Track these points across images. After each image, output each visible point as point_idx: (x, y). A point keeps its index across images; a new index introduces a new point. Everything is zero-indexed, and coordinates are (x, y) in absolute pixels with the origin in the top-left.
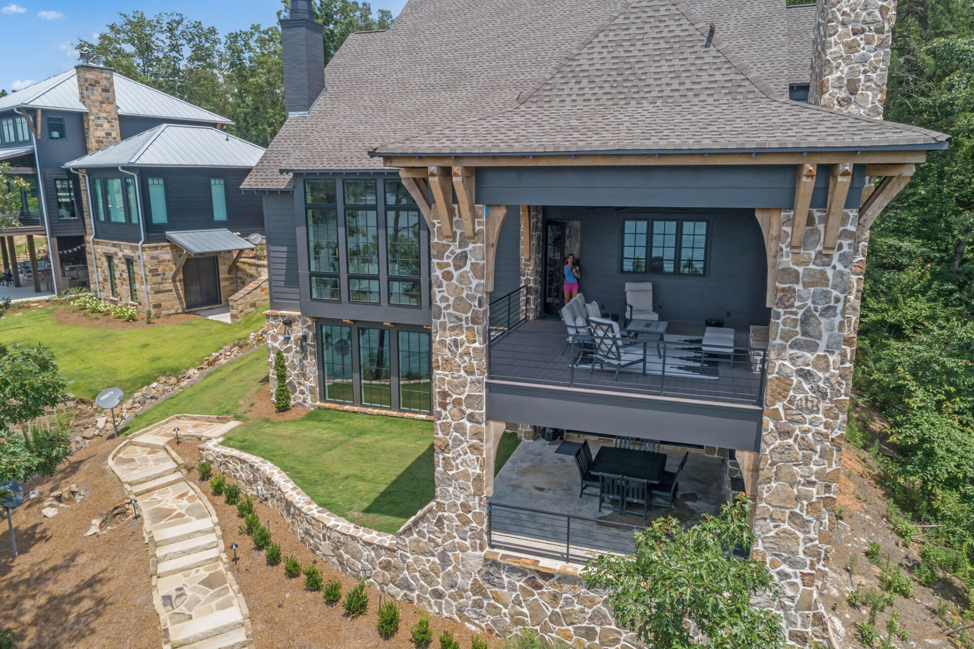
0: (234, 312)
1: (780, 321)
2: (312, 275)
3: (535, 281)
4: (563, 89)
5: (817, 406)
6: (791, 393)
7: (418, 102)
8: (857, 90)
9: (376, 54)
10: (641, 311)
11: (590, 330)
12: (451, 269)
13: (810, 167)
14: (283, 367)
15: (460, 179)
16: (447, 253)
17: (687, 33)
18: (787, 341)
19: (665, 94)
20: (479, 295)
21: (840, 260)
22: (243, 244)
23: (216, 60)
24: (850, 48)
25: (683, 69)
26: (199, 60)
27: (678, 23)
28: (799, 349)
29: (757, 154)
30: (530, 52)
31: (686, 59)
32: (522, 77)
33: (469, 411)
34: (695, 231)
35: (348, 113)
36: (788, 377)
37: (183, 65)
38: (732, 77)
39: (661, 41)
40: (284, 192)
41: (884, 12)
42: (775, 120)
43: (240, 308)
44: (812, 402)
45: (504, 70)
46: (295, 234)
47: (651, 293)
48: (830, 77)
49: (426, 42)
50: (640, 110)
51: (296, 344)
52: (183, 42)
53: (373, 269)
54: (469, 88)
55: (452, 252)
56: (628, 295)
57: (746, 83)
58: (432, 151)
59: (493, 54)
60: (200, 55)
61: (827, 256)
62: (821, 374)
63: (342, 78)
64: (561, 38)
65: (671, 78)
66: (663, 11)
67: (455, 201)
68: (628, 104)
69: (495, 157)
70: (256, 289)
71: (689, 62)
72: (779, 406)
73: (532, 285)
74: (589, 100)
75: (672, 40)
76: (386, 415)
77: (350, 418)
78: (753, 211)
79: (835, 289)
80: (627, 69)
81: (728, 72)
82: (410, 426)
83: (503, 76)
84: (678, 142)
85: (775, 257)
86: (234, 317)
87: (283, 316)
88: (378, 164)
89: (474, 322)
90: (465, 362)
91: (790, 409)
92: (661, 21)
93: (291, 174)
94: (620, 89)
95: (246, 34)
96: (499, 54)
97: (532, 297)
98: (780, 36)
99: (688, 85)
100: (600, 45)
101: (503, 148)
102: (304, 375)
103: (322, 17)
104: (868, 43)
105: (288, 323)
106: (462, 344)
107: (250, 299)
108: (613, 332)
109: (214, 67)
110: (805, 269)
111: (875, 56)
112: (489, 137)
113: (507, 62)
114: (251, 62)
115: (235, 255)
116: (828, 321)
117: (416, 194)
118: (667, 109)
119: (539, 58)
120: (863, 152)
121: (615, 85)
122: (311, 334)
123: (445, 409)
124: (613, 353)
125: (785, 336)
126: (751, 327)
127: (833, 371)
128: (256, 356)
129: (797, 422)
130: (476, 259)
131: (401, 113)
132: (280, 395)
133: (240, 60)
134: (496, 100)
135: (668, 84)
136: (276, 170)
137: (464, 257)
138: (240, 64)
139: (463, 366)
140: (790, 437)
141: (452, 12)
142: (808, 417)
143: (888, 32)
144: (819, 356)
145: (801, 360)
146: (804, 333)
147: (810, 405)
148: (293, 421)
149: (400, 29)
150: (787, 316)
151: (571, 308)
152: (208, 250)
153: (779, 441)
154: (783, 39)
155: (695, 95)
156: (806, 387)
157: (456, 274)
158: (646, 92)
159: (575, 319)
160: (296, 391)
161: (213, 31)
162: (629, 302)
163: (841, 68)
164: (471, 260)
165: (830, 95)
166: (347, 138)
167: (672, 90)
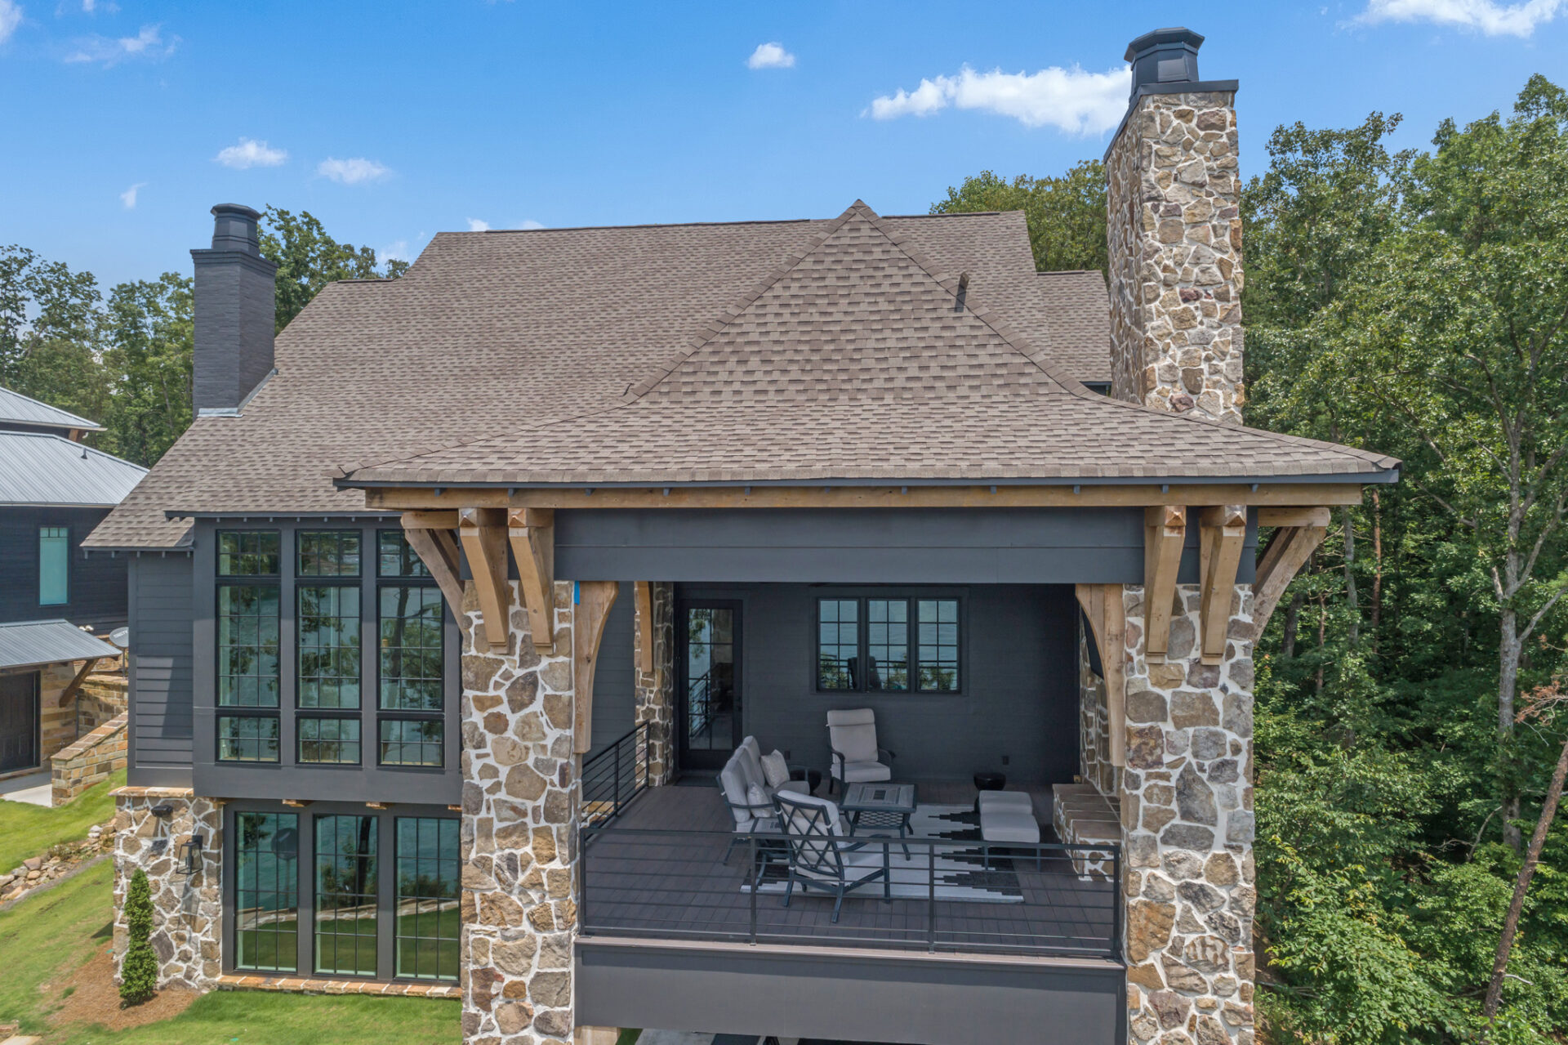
0: (62, 783)
1: (1140, 792)
2: (220, 713)
3: (663, 711)
4: (716, 373)
5: (1223, 956)
6: (1174, 933)
7: (447, 396)
8: (1200, 387)
9: (373, 316)
10: (859, 764)
11: (780, 817)
12: (504, 709)
13: (1174, 512)
14: (145, 906)
15: (524, 532)
16: (496, 678)
17: (922, 289)
18: (1157, 831)
19: (898, 383)
20: (561, 761)
21: (1232, 676)
22: (98, 647)
23: (90, 327)
24: (1182, 321)
25: (922, 344)
26: (55, 324)
27: (905, 272)
28: (1179, 845)
29: (1083, 487)
30: (644, 321)
31: (926, 329)
32: (632, 360)
33: (538, 1010)
34: (940, 615)
35: (315, 412)
36: (1165, 901)
37: (23, 332)
38: (1006, 359)
39: (880, 299)
40: (175, 555)
41: (1225, 268)
42: (1096, 430)
43: (75, 775)
44: (1214, 947)
45: (600, 348)
46: (191, 632)
47: (873, 728)
48: (1155, 365)
49: (463, 301)
50: (858, 411)
51: (178, 855)
52: (30, 294)
53: (349, 696)
54: (539, 375)
55: (507, 676)
56: (833, 732)
57: (1033, 370)
58: (467, 479)
59: (581, 322)
60: (56, 316)
61: (1210, 668)
62: (1223, 892)
63: (308, 353)
64: (694, 301)
65: (905, 358)
66: (877, 253)
67: (514, 573)
68: (835, 400)
69: (594, 490)
70: (113, 735)
71: (931, 333)
72: (1154, 959)
73: (657, 719)
74: (765, 392)
75: (899, 298)
76: (367, 994)
77: (287, 1007)
78: (1070, 589)
79: (1230, 729)
80: (827, 342)
81: (999, 351)
82: (416, 1013)
83: (598, 358)
84: (939, 465)
85: (1119, 671)
86: (59, 793)
87: (154, 798)
88: (356, 502)
89: (551, 817)
90: (531, 902)
91: (1176, 964)
92: (876, 268)
93: (192, 519)
94: (817, 375)
95: (151, 287)
96: (591, 323)
97: (658, 743)
98: (1034, 312)
99: (935, 372)
100: (778, 302)
101: (611, 473)
102: (192, 920)
103: (288, 266)
104: (1207, 315)
105: (165, 811)
106: (526, 864)
107: (99, 756)
108: (827, 821)
109: (84, 337)
110: (1175, 694)
111: (1220, 335)
112: (582, 453)
113: (605, 337)
114: (156, 332)
115: (77, 670)
116: (1224, 789)
117: (433, 562)
118: (905, 410)
119: (660, 332)
120: (1261, 486)
121: (808, 367)
122: (212, 831)
123: (488, 1009)
124: (828, 864)
125: (1154, 821)
126: (1055, 786)
127: (1244, 885)
128: (96, 875)
129: (1192, 990)
130: (556, 688)
131: (416, 414)
132: (134, 968)
133: (137, 328)
134: (587, 396)
135: (900, 369)
136: (160, 513)
137: (530, 684)
138: (136, 335)
139: (526, 911)
140: (1181, 1022)
141: (509, 256)
142: (1211, 979)
143: (1235, 298)
144: (1216, 857)
145: (1185, 866)
146: (1187, 814)
147: (1210, 954)
148: (158, 1025)
149: (419, 278)
150: (1152, 782)
151: (738, 770)
152: (16, 662)
153: (1161, 1032)
154: (1039, 316)
155: (949, 387)
156: (1200, 918)
157: (513, 719)
158: (864, 381)
159: (746, 790)
160: (170, 954)
161: (87, 279)
162: (836, 746)
163: (1171, 352)
164: (545, 690)
165: (1159, 393)
166: (309, 456)
167: (909, 379)
